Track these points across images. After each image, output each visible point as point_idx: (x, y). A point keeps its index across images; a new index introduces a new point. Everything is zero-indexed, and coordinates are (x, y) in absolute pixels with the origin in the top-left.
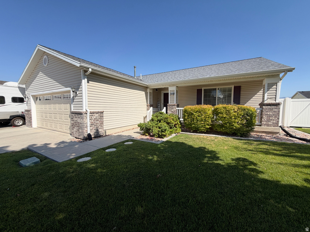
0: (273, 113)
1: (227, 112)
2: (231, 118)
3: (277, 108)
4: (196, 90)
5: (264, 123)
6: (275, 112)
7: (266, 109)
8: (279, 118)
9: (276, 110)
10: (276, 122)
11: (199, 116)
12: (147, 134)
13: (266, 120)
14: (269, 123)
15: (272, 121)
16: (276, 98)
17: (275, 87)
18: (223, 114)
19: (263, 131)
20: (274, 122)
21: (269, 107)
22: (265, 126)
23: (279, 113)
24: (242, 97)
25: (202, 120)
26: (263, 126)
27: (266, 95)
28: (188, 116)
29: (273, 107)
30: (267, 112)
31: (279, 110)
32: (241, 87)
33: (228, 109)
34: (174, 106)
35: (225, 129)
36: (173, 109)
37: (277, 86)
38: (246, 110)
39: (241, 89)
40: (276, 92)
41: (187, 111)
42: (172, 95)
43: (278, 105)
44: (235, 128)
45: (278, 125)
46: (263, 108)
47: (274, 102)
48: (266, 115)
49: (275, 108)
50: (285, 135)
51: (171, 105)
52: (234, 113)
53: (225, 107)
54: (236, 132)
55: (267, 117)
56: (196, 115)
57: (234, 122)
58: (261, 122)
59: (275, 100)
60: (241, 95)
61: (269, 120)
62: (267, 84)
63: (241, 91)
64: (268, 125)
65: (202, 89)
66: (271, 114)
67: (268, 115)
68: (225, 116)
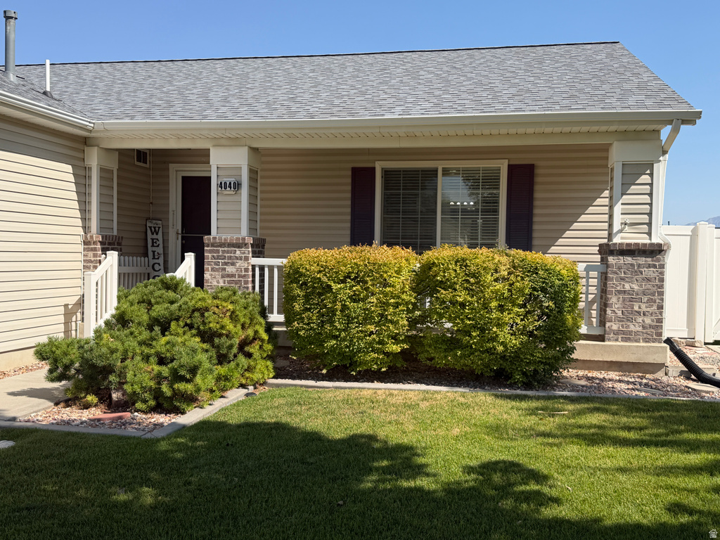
0: (641, 286)
1: (472, 280)
2: (486, 306)
3: (655, 266)
4: (350, 173)
5: (615, 327)
6: (648, 280)
7: (619, 268)
8: (662, 307)
9: (650, 272)
10: (653, 321)
11: (355, 299)
12: (91, 398)
13: (620, 313)
14: (632, 328)
15: (640, 320)
16: (650, 224)
17: (645, 178)
18: (455, 290)
19: (609, 360)
20: (648, 321)
21: (629, 260)
22: (617, 340)
23: (662, 287)
24: (540, 212)
25: (367, 319)
26: (609, 340)
27: (618, 209)
28: (307, 297)
29: (642, 260)
30: (622, 279)
31: (662, 273)
32: (537, 171)
33: (473, 268)
34: (238, 246)
35: (463, 356)
36: (233, 264)
37: (651, 175)
38: (541, 272)
39: (538, 179)
40: (651, 200)
41: (302, 275)
42: (228, 191)
43: (656, 251)
44: (500, 348)
45: (660, 334)
46: (608, 266)
47: (642, 240)
48: (619, 292)
49: (649, 266)
50: (682, 373)
51: (221, 245)
52: (499, 286)
53: (464, 260)
54: (506, 365)
55: (624, 300)
56: (343, 291)
57: (498, 325)
58: (602, 323)
59: (649, 234)
60: (536, 203)
61: (629, 316)
62: (621, 163)
63: (537, 187)
64: (627, 336)
65: (374, 169)
66: (636, 287)
67: (625, 292)
68: (462, 296)
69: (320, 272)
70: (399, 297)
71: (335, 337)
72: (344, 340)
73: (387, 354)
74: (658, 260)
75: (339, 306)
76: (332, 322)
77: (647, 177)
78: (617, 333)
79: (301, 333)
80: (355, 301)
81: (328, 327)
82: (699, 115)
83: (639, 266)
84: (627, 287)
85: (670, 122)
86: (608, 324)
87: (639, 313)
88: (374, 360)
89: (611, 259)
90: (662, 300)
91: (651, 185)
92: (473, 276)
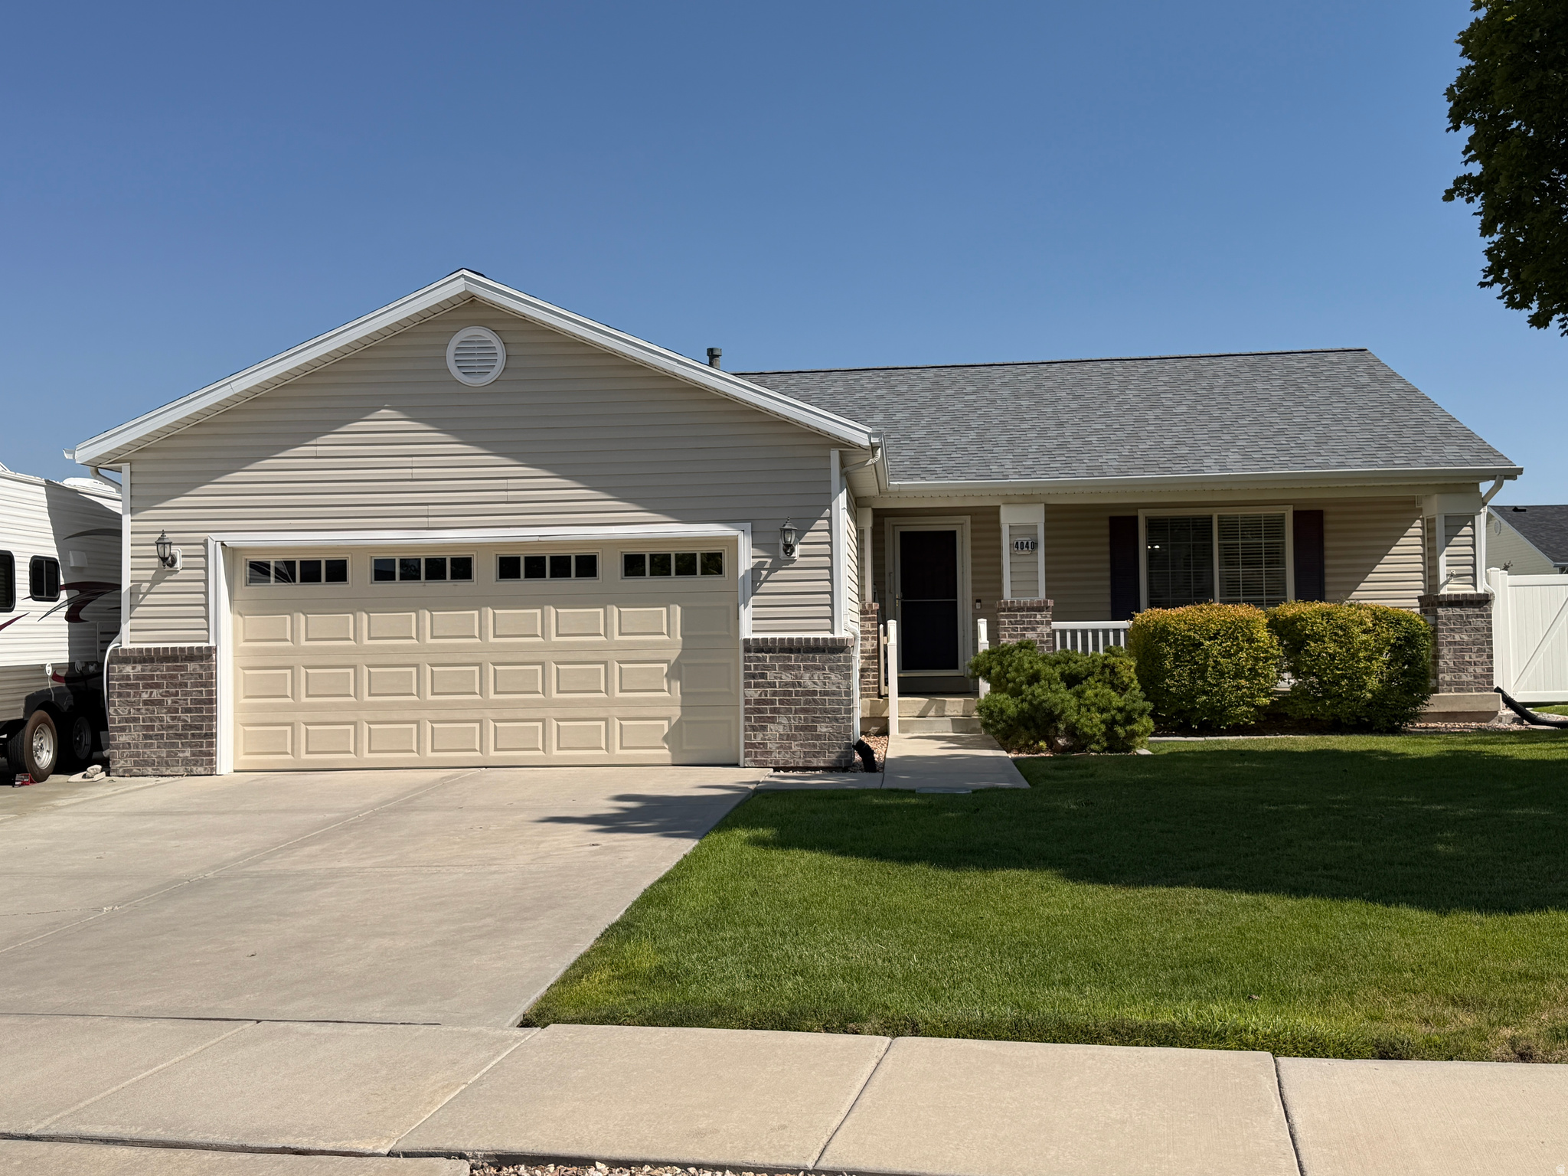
0: (1470, 636)
1: (1341, 633)
2: (1353, 656)
3: (1482, 616)
4: (1107, 523)
5: (1448, 678)
6: (1477, 630)
7: (1449, 619)
8: (1492, 657)
9: (1478, 622)
10: (1483, 670)
13: (1451, 664)
14: (1464, 678)
15: (1471, 670)
16: (1474, 575)
17: (1467, 530)
18: (1324, 642)
19: (1444, 711)
20: (1479, 670)
21: (1458, 611)
22: (1450, 691)
23: (1490, 636)
24: (1332, 564)
26: (1443, 691)
27: (1443, 560)
29: (1470, 611)
30: (1452, 630)
31: (1490, 623)
32: (1327, 518)
33: (1340, 622)
35: (1332, 706)
37: (1473, 527)
38: (1404, 623)
39: (1327, 527)
40: (1475, 551)
42: (1025, 551)
43: (1483, 601)
44: (1369, 695)
45: (1492, 683)
46: (1437, 617)
47: (1469, 590)
48: (1450, 643)
49: (1477, 616)
50: (1514, 720)
51: (1020, 609)
52: (1364, 637)
53: (1329, 614)
55: (1455, 650)
56: (1214, 647)
57: (1367, 674)
58: (1436, 674)
59: (1475, 585)
60: (1327, 553)
61: (1460, 667)
62: (1443, 516)
63: (1327, 536)
64: (1460, 686)
65: (1136, 518)
66: (1466, 638)
67: (1455, 642)
68: (1332, 648)
69: (1189, 630)
70: (1267, 652)
71: (1205, 693)
72: (1215, 695)
73: (1257, 707)
74: (1486, 610)
75: (1211, 662)
76: (1203, 678)
77: (1469, 528)
78: (1450, 684)
79: (1173, 690)
80: (1224, 657)
81: (1200, 682)
82: (1520, 471)
83: (1467, 616)
84: (1457, 638)
85: (1493, 478)
86: (1441, 676)
87: (1470, 663)
88: (1245, 714)
89: (1441, 611)
90: (1492, 649)
91: (1473, 536)
92: (1341, 628)
